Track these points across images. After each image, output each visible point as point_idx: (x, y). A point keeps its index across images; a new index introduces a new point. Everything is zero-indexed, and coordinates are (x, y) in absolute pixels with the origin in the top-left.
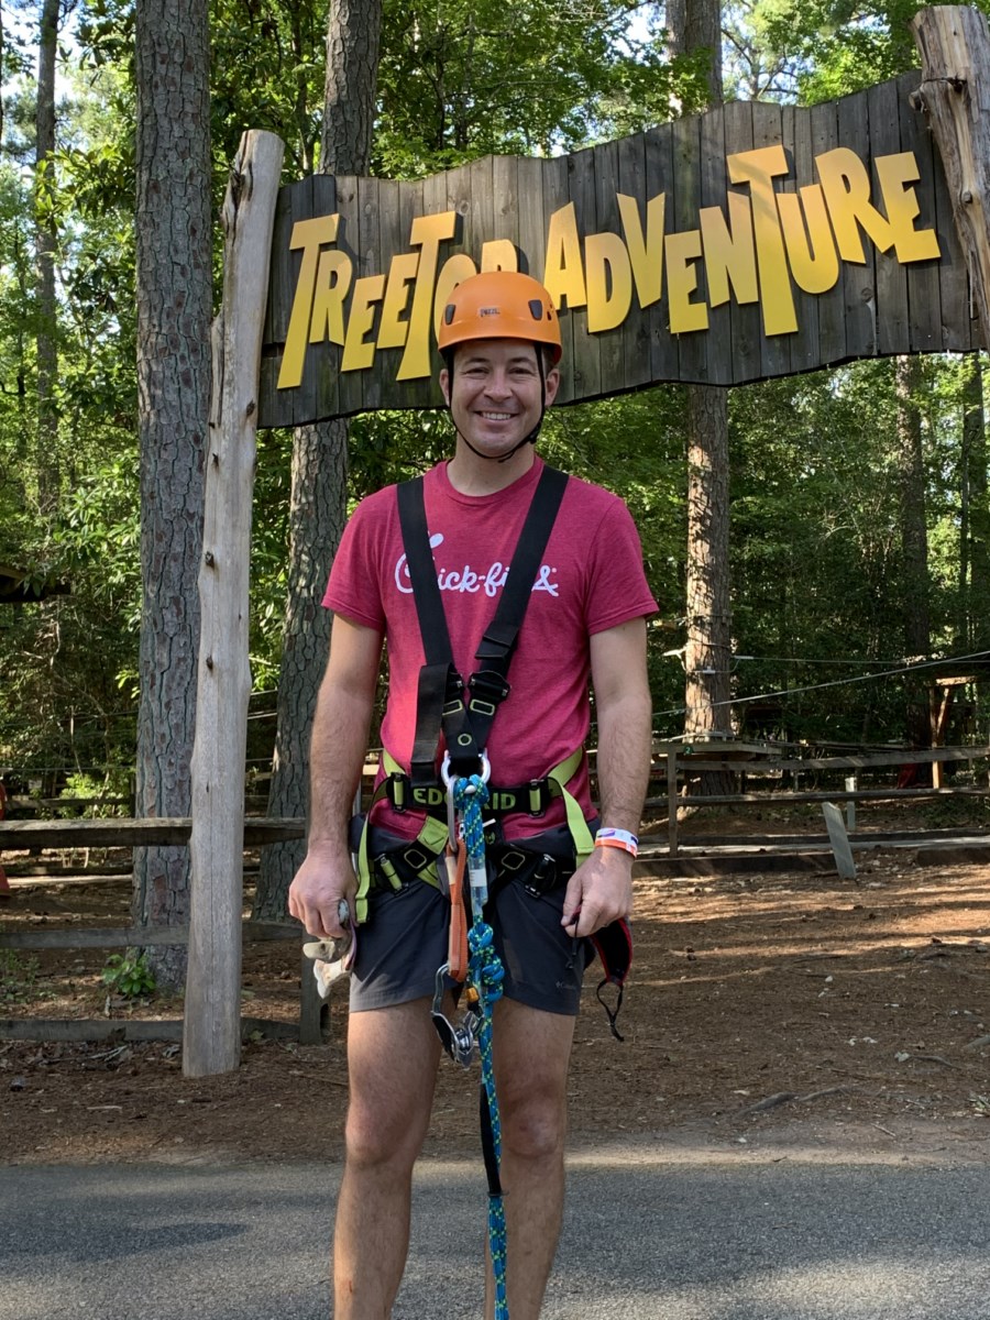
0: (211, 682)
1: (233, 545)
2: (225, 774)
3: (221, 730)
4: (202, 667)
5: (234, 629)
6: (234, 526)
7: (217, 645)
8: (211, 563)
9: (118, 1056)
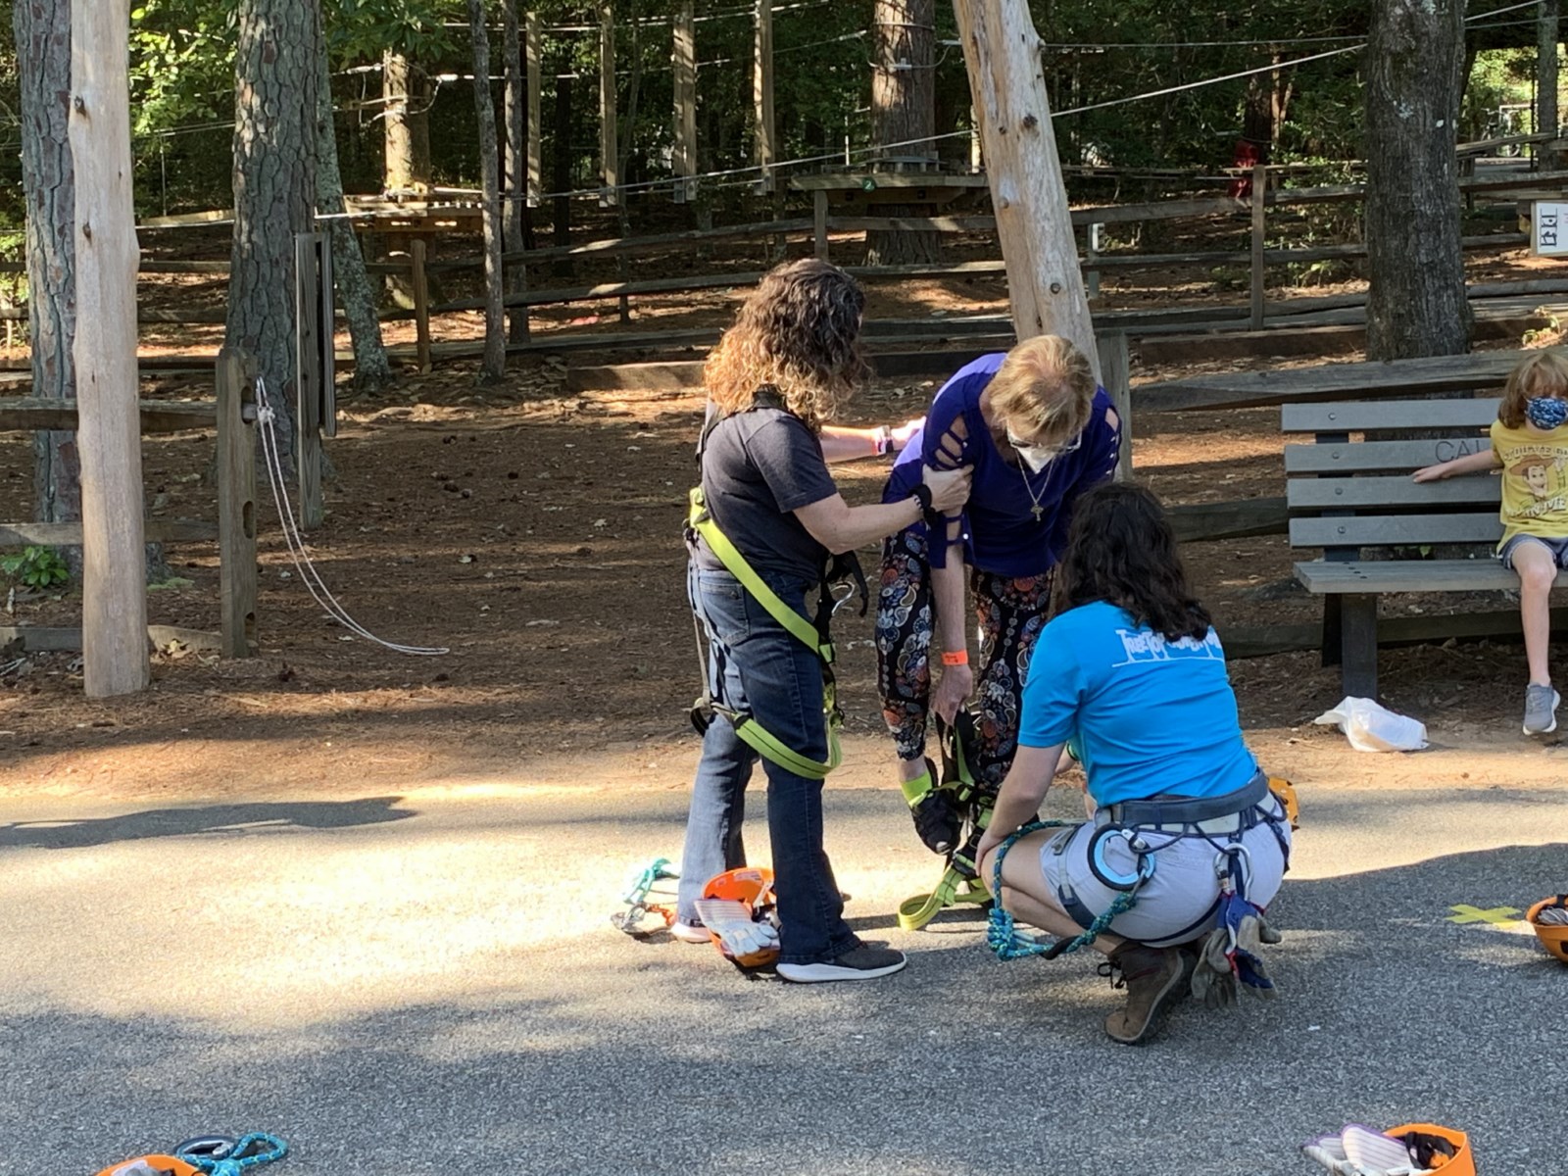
0: (88, 252)
1: (107, 87)
2: (113, 362)
3: (103, 309)
4: (79, 236)
5: (114, 190)
6: (107, 65)
7: (94, 211)
8: (82, 110)
9: (16, 670)
